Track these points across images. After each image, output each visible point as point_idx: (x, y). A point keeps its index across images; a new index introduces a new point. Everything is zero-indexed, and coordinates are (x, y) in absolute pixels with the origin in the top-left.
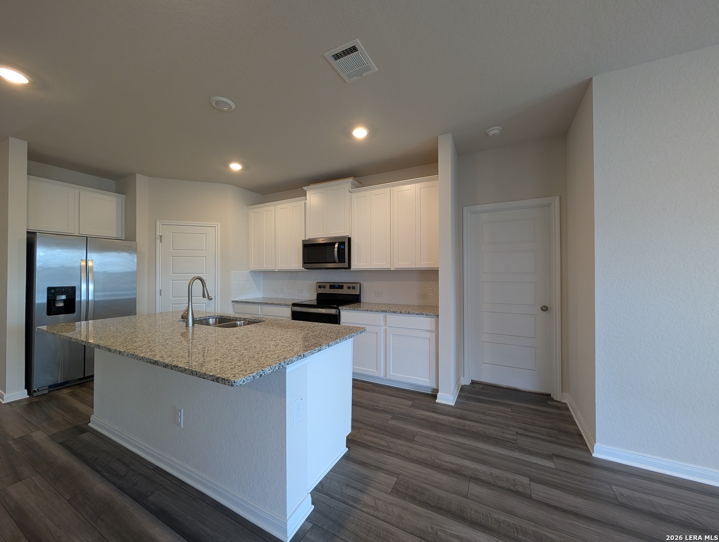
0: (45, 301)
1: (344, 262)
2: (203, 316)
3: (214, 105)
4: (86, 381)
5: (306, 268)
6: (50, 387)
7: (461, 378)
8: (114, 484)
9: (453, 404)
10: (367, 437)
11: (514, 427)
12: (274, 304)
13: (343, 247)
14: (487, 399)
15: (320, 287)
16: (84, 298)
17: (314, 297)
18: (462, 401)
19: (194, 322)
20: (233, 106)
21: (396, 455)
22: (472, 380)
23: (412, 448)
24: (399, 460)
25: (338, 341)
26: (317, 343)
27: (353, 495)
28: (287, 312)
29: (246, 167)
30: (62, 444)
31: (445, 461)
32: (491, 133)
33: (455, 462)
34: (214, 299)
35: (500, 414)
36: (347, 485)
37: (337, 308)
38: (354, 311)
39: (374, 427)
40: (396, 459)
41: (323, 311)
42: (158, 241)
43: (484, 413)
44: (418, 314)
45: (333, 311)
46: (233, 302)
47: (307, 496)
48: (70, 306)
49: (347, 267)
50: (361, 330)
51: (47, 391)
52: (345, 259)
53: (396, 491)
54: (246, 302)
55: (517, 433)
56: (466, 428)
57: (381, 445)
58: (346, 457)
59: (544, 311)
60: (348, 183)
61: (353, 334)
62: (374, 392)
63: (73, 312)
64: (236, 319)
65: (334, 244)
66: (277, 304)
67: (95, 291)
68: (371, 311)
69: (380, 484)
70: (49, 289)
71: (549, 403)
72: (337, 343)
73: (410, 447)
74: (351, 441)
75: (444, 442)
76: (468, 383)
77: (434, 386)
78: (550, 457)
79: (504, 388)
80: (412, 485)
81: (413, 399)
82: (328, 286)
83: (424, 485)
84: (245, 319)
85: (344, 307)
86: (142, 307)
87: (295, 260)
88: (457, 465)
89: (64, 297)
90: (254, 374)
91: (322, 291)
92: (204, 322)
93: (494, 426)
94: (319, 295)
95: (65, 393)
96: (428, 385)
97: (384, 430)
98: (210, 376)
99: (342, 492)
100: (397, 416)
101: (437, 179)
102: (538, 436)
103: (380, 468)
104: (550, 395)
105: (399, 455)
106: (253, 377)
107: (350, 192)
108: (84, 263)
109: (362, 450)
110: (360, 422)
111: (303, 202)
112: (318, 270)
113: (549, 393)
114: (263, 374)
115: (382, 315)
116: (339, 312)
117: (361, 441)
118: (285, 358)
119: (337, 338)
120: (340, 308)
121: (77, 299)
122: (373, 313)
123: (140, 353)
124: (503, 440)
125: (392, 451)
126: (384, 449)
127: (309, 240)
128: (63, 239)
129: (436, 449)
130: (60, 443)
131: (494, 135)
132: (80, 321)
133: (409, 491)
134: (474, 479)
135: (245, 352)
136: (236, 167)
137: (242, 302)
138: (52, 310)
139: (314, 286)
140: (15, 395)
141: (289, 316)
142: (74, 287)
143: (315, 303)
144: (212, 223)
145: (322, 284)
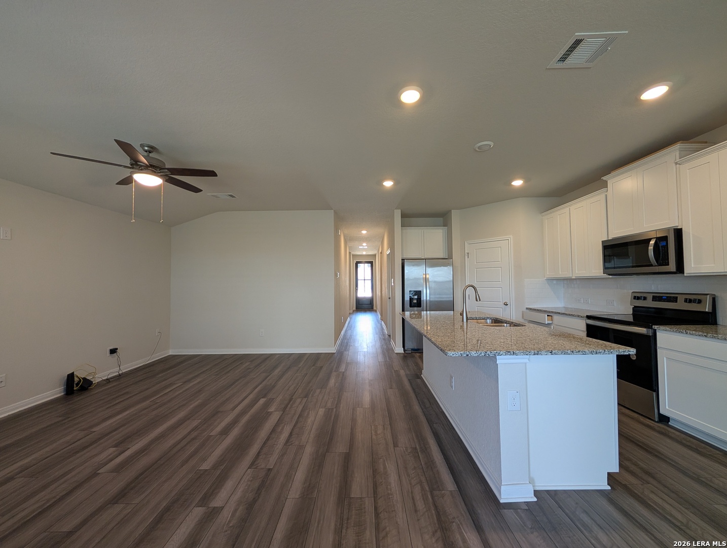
0: (409, 299)
1: (671, 264)
2: (480, 315)
3: (479, 150)
5: (609, 275)
6: (412, 349)
12: (566, 314)
13: (666, 244)
15: (637, 298)
16: (425, 298)
17: (631, 312)
19: (467, 319)
20: (492, 144)
27: (587, 523)
29: (526, 180)
30: (409, 380)
34: (509, 305)
36: (586, 512)
37: (653, 328)
41: (628, 328)
42: (466, 257)
45: (642, 330)
46: (527, 309)
48: (419, 303)
49: (677, 270)
51: (410, 352)
52: (670, 260)
54: (538, 310)
57: (671, 515)
58: (602, 493)
60: (674, 151)
63: (420, 306)
64: (506, 323)
65: (650, 240)
67: (429, 294)
69: (633, 539)
70: (411, 291)
74: (618, 483)
82: (650, 297)
84: (512, 323)
85: (662, 327)
87: (594, 265)
89: (416, 297)
90: (462, 352)
91: (641, 303)
94: (635, 309)
95: (415, 355)
99: (575, 512)
103: (646, 530)
107: (676, 163)
108: (424, 276)
109: (633, 502)
111: (603, 195)
112: (635, 276)
117: (641, 494)
118: (495, 350)
120: (656, 327)
121: (422, 299)
125: (689, 531)
126: (674, 521)
127: (614, 239)
128: (416, 261)
132: (423, 311)
136: (518, 183)
137: (534, 310)
138: (412, 305)
139: (629, 298)
140: (399, 349)
141: (583, 331)
142: (421, 291)
143: (631, 319)
144: (505, 237)
145: (639, 295)
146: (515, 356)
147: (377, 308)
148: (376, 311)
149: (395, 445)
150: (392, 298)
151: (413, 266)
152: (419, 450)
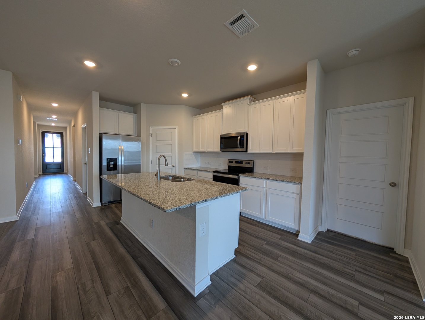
0: (106, 164)
1: (243, 148)
2: (166, 175)
3: (170, 63)
4: (120, 202)
5: (222, 151)
6: (108, 202)
7: (319, 226)
8: (126, 249)
9: (310, 242)
10: (248, 252)
11: (355, 265)
12: (204, 171)
13: (243, 139)
14: (336, 243)
15: (230, 162)
16: (120, 163)
17: (227, 168)
18: (318, 241)
19: (161, 178)
20: (180, 63)
21: (264, 265)
22: (327, 229)
23: (275, 263)
24: (265, 269)
25: (228, 194)
26: (216, 195)
27: (234, 282)
28: (210, 176)
29: (190, 95)
30: (110, 228)
31: (296, 276)
32: (350, 55)
33: (303, 278)
34: (175, 166)
35: (345, 255)
36: (232, 276)
37: (238, 175)
38: (247, 177)
39: (253, 247)
40: (263, 268)
41: (231, 176)
42: (150, 136)
43: (332, 252)
44: (288, 182)
45: (235, 177)
46: (184, 168)
47: (207, 276)
48: (115, 167)
49: (245, 150)
50: (245, 189)
51: (107, 204)
52: (244, 146)
53: (259, 286)
54: (190, 169)
55: (356, 270)
56: (316, 259)
57: (256, 258)
58: (234, 260)
59: (392, 186)
60: (247, 99)
61: (239, 191)
62: (257, 226)
63: (116, 169)
64: (182, 178)
65: (237, 137)
66: (206, 171)
67: (124, 160)
68: (258, 178)
69: (251, 279)
70: (107, 159)
71: (391, 254)
72: (228, 195)
73: (274, 263)
74: (237, 252)
75: (297, 265)
76: (324, 230)
77: (297, 229)
78: (382, 292)
79: (353, 238)
80: (271, 285)
81: (282, 235)
82: (234, 162)
83: (279, 287)
84: (185, 178)
85: (242, 175)
86: (144, 169)
87: (216, 147)
88: (304, 280)
89: (113, 163)
90: (176, 207)
91: (231, 164)
92: (166, 178)
93: (338, 262)
94: (229, 167)
95: (113, 206)
96: (293, 227)
97: (259, 250)
98: (157, 206)
99: (228, 279)
100: (269, 243)
101: (305, 92)
102: (374, 275)
103: (252, 271)
104: (393, 249)
105: (266, 266)
106: (176, 209)
107: (248, 105)
108: (120, 147)
109: (244, 259)
110: (246, 243)
111: (221, 113)
112: (229, 152)
113: (393, 247)
114: (182, 208)
115: (265, 181)
116: (239, 178)
117: (244, 253)
118: (195, 201)
119: (228, 193)
120: (240, 175)
121: (118, 164)
122: (259, 179)
123: (133, 191)
124: (343, 273)
125: (262, 263)
126: (257, 260)
127: (224, 135)
128: (112, 136)
129: (291, 267)
130: (109, 227)
131: (353, 55)
132: (119, 174)
133: (268, 288)
134: (315, 292)
135: (177, 195)
136: (185, 95)
137: (188, 169)
138: (109, 169)
139: (227, 162)
140: (97, 204)
141: (211, 179)
142: (116, 159)
143: (227, 171)
144: (175, 127)
145: (231, 161)
146: (206, 202)
147: (68, 171)
148: (67, 174)
149: (108, 293)
150: (89, 164)
151: (110, 139)
152: (130, 287)
